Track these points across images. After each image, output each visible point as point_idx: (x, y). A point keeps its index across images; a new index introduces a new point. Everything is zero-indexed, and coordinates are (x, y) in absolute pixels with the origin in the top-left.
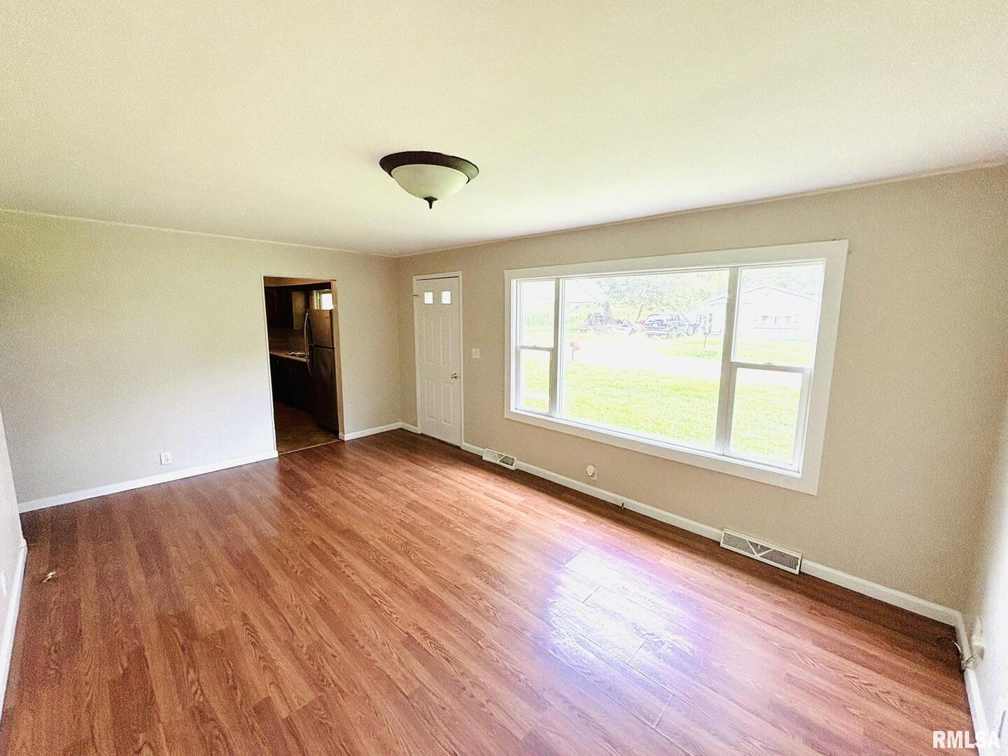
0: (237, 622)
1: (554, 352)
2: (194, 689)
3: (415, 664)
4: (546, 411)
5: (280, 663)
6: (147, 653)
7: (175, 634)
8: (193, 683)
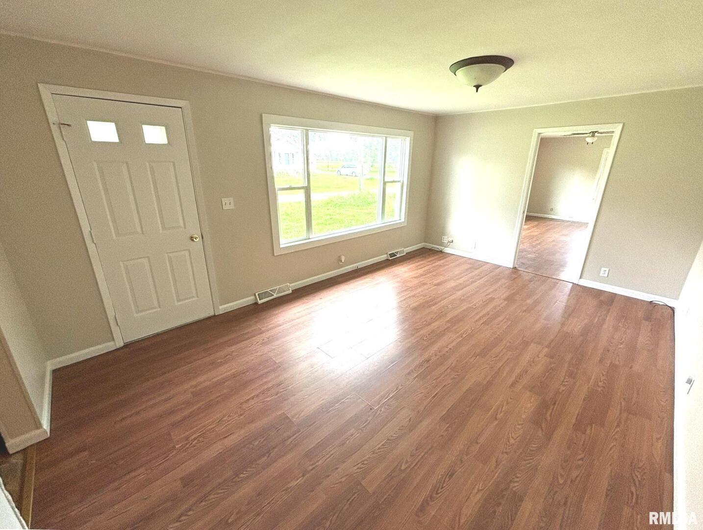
0: (519, 387)
1: (307, 190)
2: (566, 383)
3: (496, 321)
4: (304, 235)
5: (528, 358)
6: (574, 421)
7: (551, 416)
8: (565, 385)
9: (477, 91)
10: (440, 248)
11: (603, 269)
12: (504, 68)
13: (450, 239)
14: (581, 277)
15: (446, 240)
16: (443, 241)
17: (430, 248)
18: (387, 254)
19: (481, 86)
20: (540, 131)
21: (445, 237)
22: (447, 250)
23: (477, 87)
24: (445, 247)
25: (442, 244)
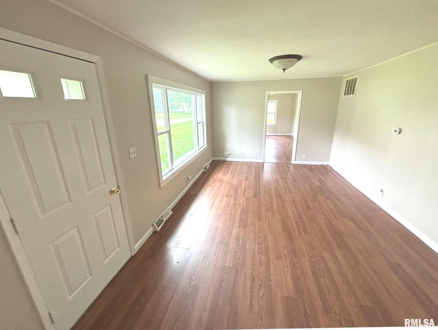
9: (284, 72)
10: (223, 159)
11: (303, 155)
12: (298, 61)
13: (229, 153)
14: (295, 160)
15: (226, 153)
16: (224, 155)
17: (217, 160)
18: (203, 168)
19: (286, 69)
20: (268, 92)
21: (225, 152)
22: (229, 159)
23: (284, 70)
24: (226, 158)
25: (224, 156)
